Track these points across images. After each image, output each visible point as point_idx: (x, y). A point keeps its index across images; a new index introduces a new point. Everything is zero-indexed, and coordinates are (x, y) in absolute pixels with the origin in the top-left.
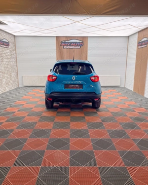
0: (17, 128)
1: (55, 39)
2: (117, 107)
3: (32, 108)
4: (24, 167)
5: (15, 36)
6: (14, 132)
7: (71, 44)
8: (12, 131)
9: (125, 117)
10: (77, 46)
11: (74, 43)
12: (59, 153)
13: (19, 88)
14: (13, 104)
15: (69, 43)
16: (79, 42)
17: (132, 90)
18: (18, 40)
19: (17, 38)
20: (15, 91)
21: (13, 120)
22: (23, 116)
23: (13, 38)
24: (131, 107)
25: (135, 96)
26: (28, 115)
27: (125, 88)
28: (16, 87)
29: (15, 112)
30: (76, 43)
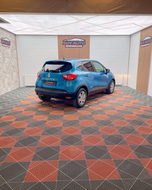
0: (28, 127)
1: (57, 37)
2: (122, 105)
4: (43, 162)
5: (15, 35)
6: (25, 130)
7: (73, 43)
8: (23, 129)
9: (132, 115)
10: (79, 45)
11: (76, 41)
12: (73, 148)
13: (20, 88)
14: (18, 104)
16: (81, 41)
17: (135, 89)
18: (18, 39)
19: (17, 37)
21: (22, 119)
22: (31, 115)
23: (13, 37)
24: (136, 106)
25: (139, 95)
26: (36, 115)
27: (127, 87)
28: (17, 87)
29: (22, 112)
30: (78, 42)
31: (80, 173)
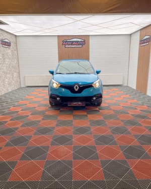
0: (21, 127)
2: (120, 105)
3: (35, 108)
4: (30, 161)
5: (16, 36)
6: (18, 130)
9: (128, 115)
10: (79, 45)
11: (75, 42)
12: (63, 148)
13: (21, 88)
14: (16, 104)
15: (70, 42)
17: (135, 88)
18: (19, 40)
19: (18, 38)
20: (18, 91)
21: (17, 119)
22: (27, 115)
23: (14, 38)
24: (133, 105)
26: (31, 114)
27: (127, 86)
28: (18, 87)
29: (18, 112)
30: (78, 42)
31: (65, 173)
